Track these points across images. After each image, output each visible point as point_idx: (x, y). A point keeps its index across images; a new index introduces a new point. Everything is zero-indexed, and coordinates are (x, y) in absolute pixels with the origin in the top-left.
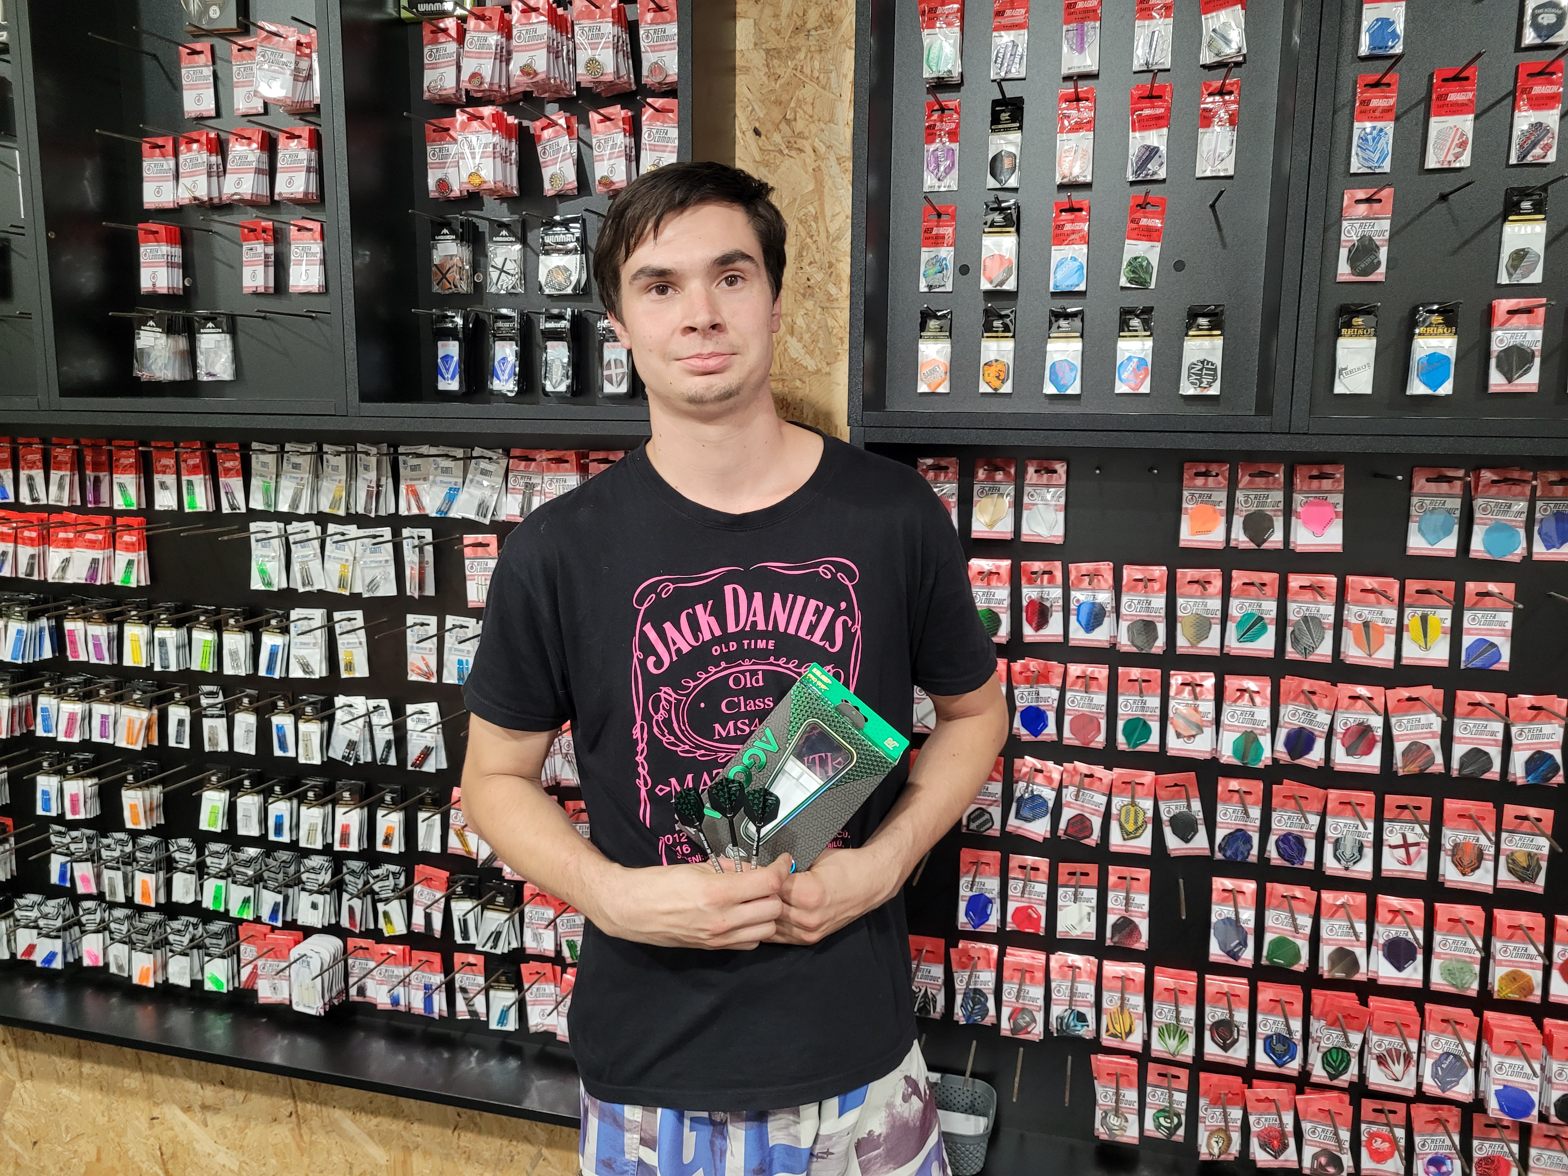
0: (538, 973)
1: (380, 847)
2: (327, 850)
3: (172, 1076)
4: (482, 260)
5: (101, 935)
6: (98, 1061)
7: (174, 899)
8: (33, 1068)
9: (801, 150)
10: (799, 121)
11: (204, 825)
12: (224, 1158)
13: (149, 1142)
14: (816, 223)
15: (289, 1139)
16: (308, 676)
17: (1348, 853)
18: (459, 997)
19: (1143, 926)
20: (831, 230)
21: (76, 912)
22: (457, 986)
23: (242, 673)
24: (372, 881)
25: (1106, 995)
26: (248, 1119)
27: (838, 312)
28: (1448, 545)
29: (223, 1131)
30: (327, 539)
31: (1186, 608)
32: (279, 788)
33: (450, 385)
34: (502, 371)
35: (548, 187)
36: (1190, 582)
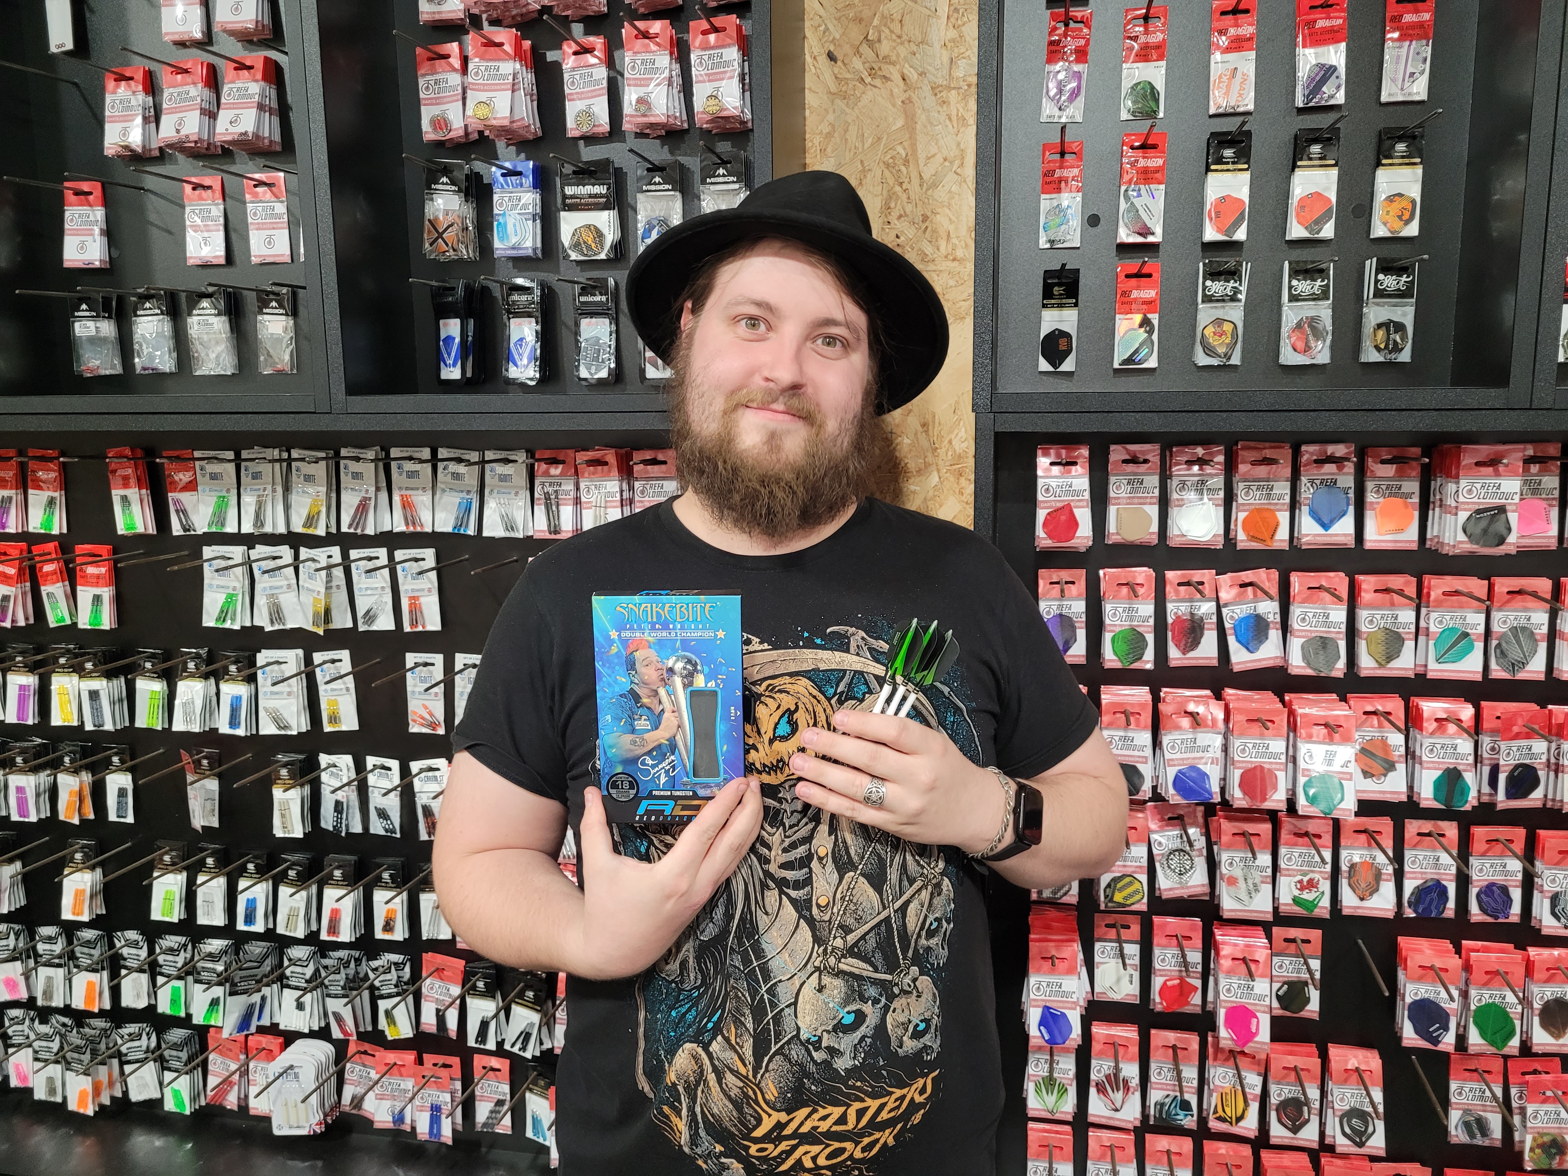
1: (379, 935)
2: (312, 939)
9: (887, 79)
10: (885, 42)
11: (156, 915)
16: (283, 732)
20: (926, 177)
22: (477, 1096)
23: (197, 728)
24: (371, 974)
30: (301, 566)
31: (1371, 622)
32: (251, 866)
33: (452, 372)
34: (520, 355)
35: (573, 126)
36: (1376, 591)
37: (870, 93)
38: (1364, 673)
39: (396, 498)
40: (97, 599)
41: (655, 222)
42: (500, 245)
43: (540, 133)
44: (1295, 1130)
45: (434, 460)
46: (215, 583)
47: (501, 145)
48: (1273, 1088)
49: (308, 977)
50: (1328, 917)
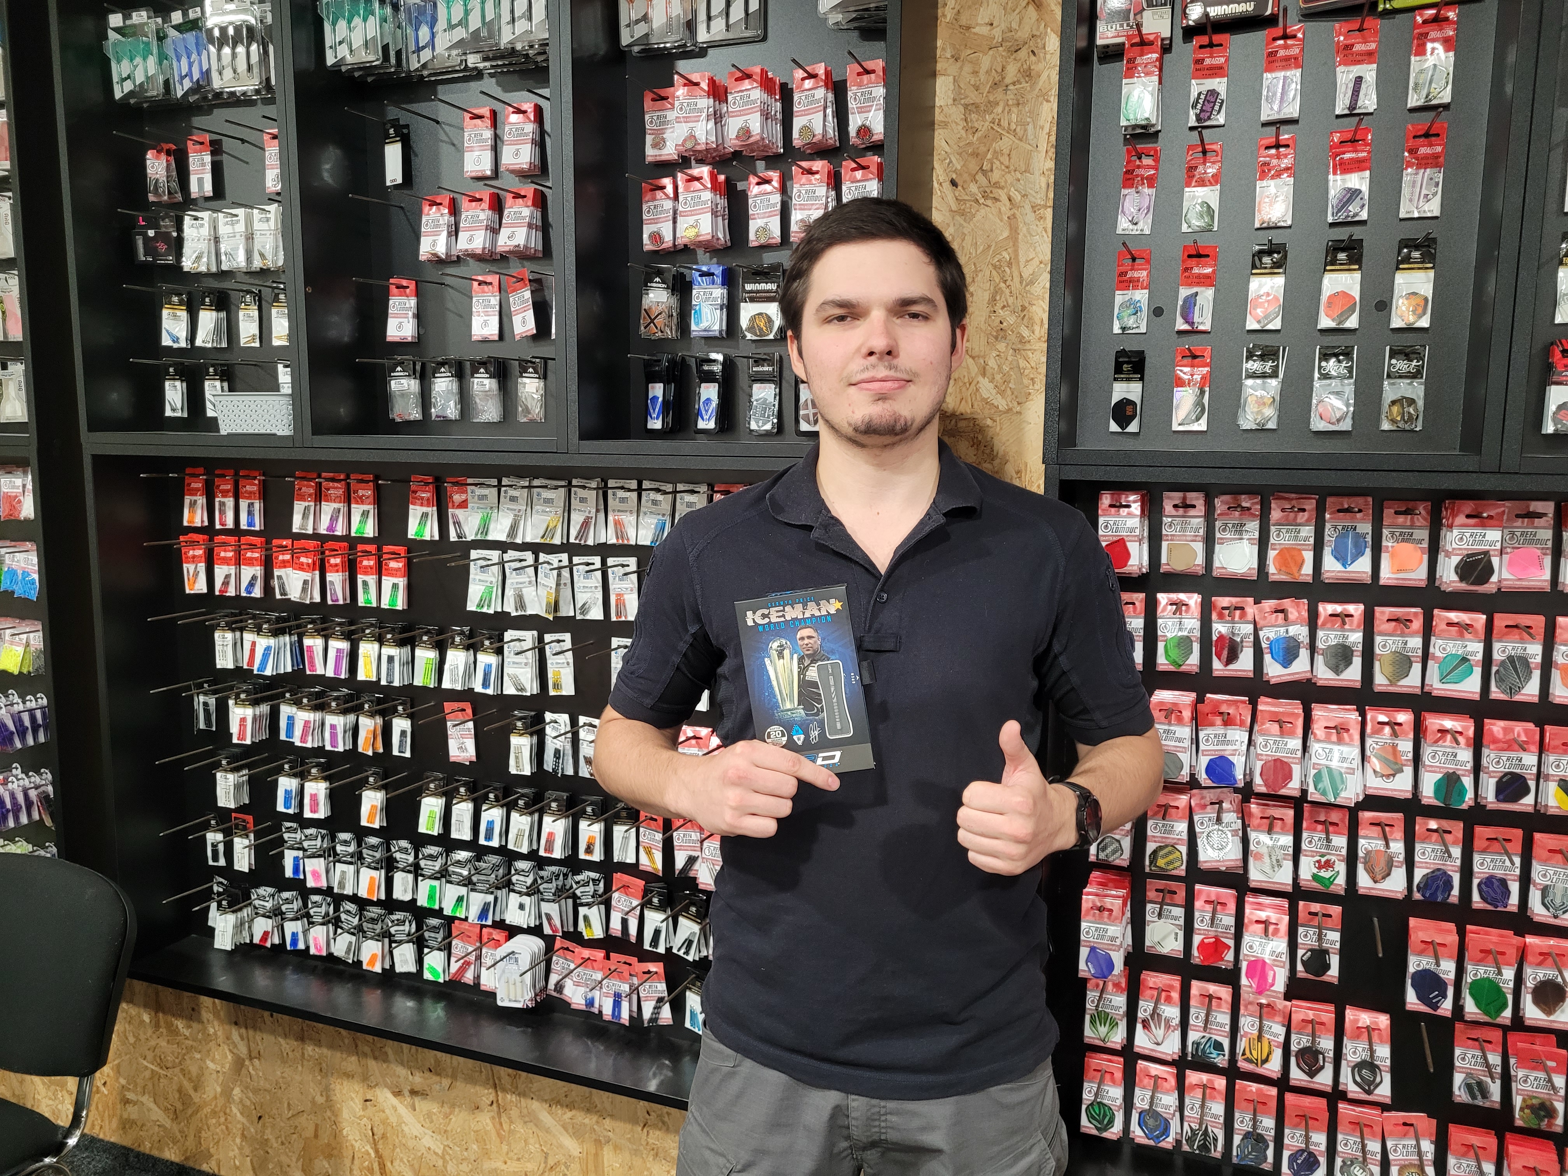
2: (532, 856)
3: (384, 1061)
5: (325, 927)
6: (318, 1043)
7: (395, 896)
8: (261, 1047)
9: (996, 200)
10: (995, 171)
12: (430, 1142)
13: (362, 1122)
14: (1010, 268)
15: (490, 1127)
16: (519, 693)
17: (1558, 902)
20: (1025, 275)
21: (305, 905)
23: (461, 686)
24: (575, 886)
26: (453, 1106)
27: (1030, 353)
29: (429, 1115)
30: (539, 567)
31: (1384, 646)
32: (491, 796)
33: (656, 424)
34: (705, 411)
35: (753, 239)
36: (1389, 620)
37: (983, 211)
38: (1377, 689)
39: (610, 518)
40: (395, 586)
42: (696, 328)
43: (729, 244)
44: (1312, 1074)
45: (640, 490)
46: (478, 577)
47: (700, 252)
48: (1294, 1037)
49: (528, 884)
50: (1343, 893)
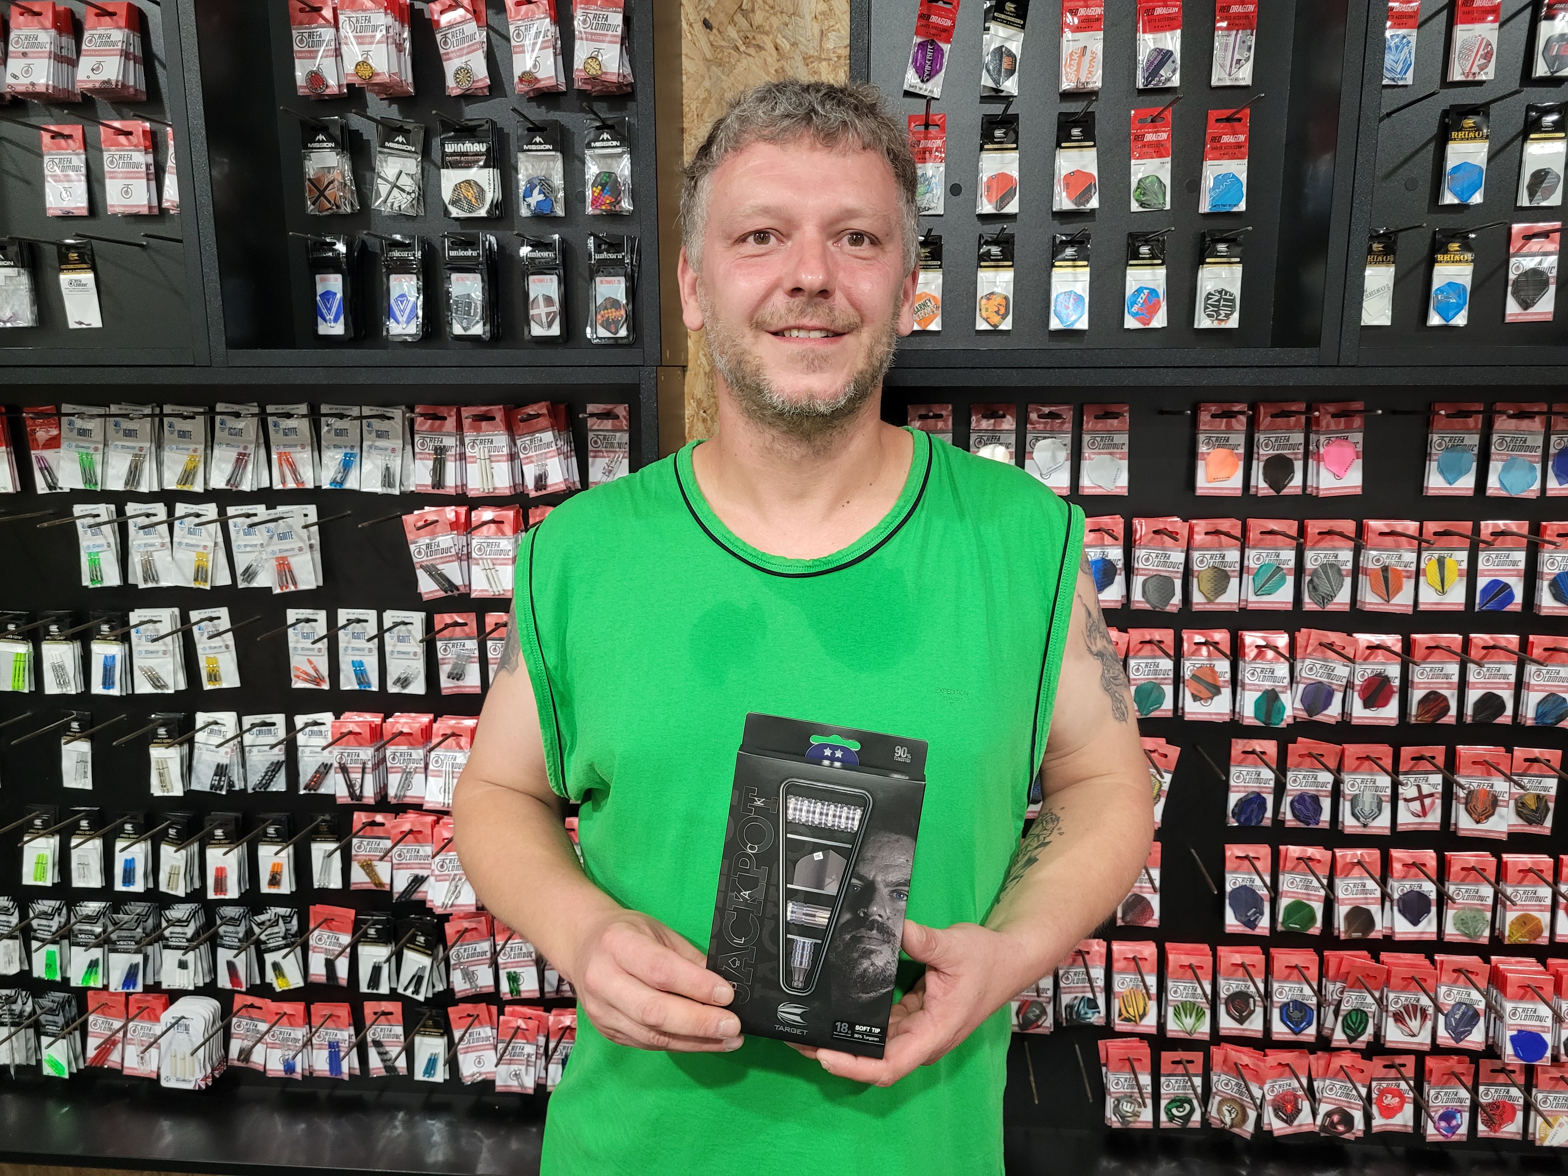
0: (469, 1015)
1: (265, 889)
4: (368, 175)
9: (761, 47)
10: (758, 12)
11: (28, 879)
16: (159, 691)
17: (1367, 810)
18: (373, 1053)
19: (1155, 901)
22: (369, 1039)
23: (72, 690)
24: (257, 930)
25: (1117, 978)
28: (1466, 484)
30: (177, 523)
31: (1202, 562)
32: (128, 827)
33: (332, 328)
34: (401, 311)
35: (452, 85)
36: (1206, 533)
37: (744, 62)
38: (1196, 608)
39: (275, 455)
41: (536, 182)
43: (413, 89)
45: (316, 417)
47: (373, 98)
49: (189, 936)
